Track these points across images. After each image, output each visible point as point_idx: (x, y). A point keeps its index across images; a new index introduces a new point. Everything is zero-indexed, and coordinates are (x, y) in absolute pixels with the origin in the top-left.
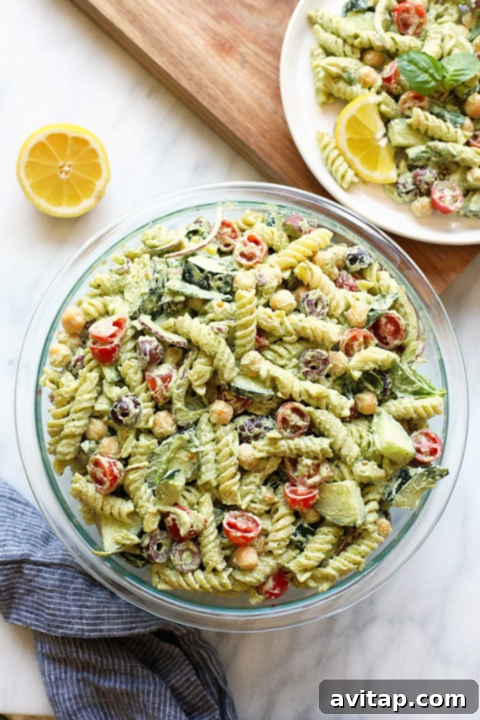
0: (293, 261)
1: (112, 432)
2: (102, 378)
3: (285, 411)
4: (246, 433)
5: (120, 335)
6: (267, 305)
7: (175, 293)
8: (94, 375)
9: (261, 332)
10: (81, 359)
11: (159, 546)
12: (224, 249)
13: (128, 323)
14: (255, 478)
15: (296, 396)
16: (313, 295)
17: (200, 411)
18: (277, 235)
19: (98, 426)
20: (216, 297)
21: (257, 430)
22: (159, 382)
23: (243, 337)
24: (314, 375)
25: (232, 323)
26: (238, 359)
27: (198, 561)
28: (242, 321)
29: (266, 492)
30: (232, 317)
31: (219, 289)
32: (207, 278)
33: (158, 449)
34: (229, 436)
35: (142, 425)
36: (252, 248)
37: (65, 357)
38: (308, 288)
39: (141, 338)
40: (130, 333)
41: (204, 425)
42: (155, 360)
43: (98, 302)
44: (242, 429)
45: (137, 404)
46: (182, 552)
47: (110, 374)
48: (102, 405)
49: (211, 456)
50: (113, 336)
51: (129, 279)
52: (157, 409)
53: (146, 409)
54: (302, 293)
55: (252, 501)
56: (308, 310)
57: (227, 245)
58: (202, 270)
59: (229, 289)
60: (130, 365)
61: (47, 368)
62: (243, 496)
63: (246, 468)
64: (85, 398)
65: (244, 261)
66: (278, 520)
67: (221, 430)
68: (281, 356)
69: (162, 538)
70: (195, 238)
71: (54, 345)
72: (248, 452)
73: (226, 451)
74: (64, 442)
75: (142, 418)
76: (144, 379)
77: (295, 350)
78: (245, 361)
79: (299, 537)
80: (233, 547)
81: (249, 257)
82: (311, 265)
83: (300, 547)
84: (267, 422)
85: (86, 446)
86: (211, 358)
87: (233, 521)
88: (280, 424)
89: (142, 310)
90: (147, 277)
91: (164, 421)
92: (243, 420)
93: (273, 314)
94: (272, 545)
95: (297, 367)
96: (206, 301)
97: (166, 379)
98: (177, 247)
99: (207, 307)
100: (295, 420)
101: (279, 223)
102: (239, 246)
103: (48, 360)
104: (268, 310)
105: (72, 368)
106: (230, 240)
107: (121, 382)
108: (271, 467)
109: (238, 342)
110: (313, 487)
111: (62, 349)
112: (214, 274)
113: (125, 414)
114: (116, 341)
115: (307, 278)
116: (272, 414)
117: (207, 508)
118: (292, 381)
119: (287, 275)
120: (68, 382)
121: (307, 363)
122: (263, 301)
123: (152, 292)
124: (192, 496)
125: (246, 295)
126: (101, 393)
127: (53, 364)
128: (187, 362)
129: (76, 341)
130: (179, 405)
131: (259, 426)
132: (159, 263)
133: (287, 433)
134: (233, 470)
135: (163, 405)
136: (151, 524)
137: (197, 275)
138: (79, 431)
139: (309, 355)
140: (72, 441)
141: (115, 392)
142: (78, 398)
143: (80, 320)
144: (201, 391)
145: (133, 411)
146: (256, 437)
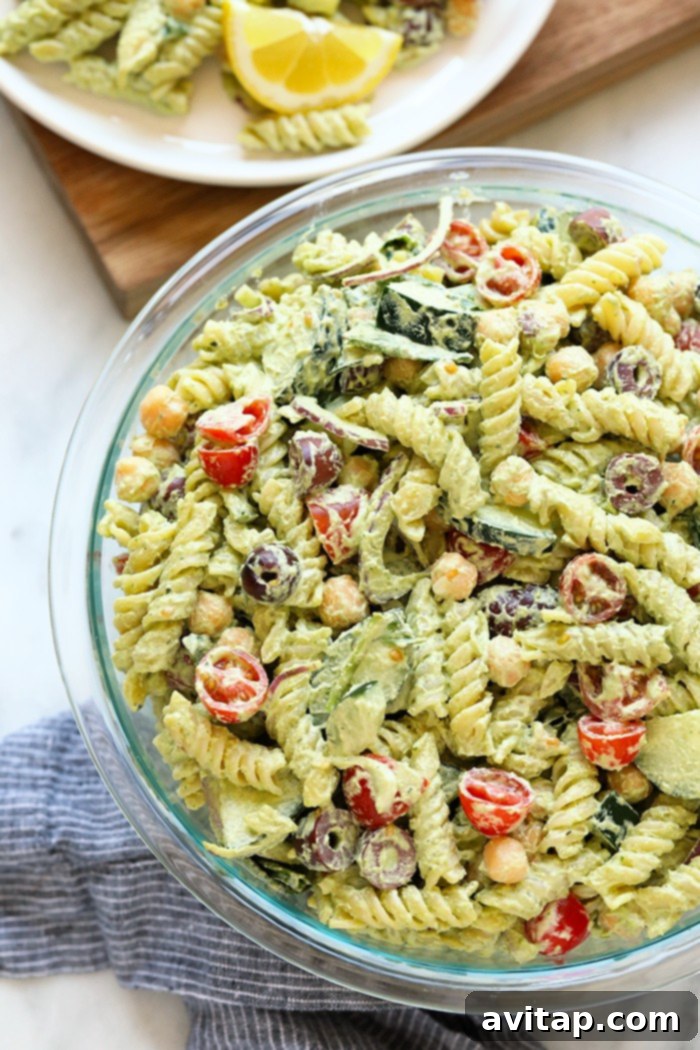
0: (589, 292)
1: (242, 619)
2: (223, 513)
3: (579, 569)
4: (502, 617)
5: (257, 432)
6: (541, 372)
7: (363, 350)
8: (209, 508)
9: (529, 423)
10: (180, 486)
11: (334, 840)
12: (456, 276)
13: (273, 412)
14: (521, 706)
15: (598, 541)
16: (629, 355)
17: (413, 576)
18: (558, 247)
19: (215, 607)
20: (442, 357)
21: (523, 611)
22: (335, 517)
23: (495, 429)
24: (633, 502)
25: (475, 405)
26: (486, 474)
27: (410, 868)
28: (494, 398)
29: (542, 732)
30: (476, 392)
31: (448, 343)
32: (425, 321)
33: (332, 648)
34: (470, 622)
35: (299, 600)
36: (510, 270)
37: (148, 480)
38: (620, 343)
39: (299, 435)
40: (277, 430)
41: (421, 601)
42: (328, 476)
43: (212, 376)
44: (495, 608)
45: (291, 559)
46: (379, 847)
47: (237, 505)
48: (224, 566)
49: (435, 659)
50: (244, 431)
51: (271, 331)
52: (330, 571)
53: (310, 569)
54: (608, 354)
55: (515, 751)
56: (620, 382)
57: (462, 269)
58: (415, 305)
59: (467, 342)
60: (275, 487)
61: (113, 502)
62: (498, 741)
63: (503, 683)
64: (191, 548)
65: (495, 296)
66: (566, 788)
67: (454, 612)
68: (568, 470)
69: (338, 820)
70: (400, 254)
71: (125, 460)
72: (508, 653)
73: (465, 649)
74: (149, 635)
75: (302, 587)
76: (305, 514)
77: (596, 456)
78: (500, 475)
79: (608, 823)
80: (477, 843)
81: (504, 288)
82: (625, 300)
83: (609, 845)
84: (543, 596)
85: (192, 643)
86: (434, 469)
87: (479, 784)
88: (567, 594)
89: (299, 387)
90: (308, 324)
91: (343, 595)
92: (496, 594)
93: (553, 389)
94: (555, 838)
95: (600, 490)
96: (425, 364)
97: (348, 513)
98: (368, 266)
99: (425, 376)
100: (596, 587)
101: (562, 227)
102: (483, 269)
103: (114, 490)
104: (544, 381)
105: (160, 502)
106: (466, 259)
107: (260, 522)
108: (554, 681)
109: (486, 440)
110: (633, 722)
111: (141, 466)
112: (438, 313)
113: (269, 576)
114: (251, 441)
115: (617, 325)
116: (553, 580)
117: (428, 760)
118: (590, 516)
119: (578, 318)
120: (156, 526)
121: (620, 480)
122: (533, 366)
123: (319, 351)
124: (400, 738)
125: (499, 351)
126: (221, 543)
127: (123, 495)
128: (387, 480)
129: (168, 453)
130: (372, 560)
131: (527, 602)
132: (331, 297)
133: (582, 613)
134: (479, 685)
135: (342, 565)
136: (319, 794)
137: (406, 315)
138: (179, 613)
139: (622, 464)
140: (165, 634)
141: (247, 539)
142: (177, 549)
143: (178, 409)
144: (416, 534)
145: (286, 570)
146: (523, 624)
